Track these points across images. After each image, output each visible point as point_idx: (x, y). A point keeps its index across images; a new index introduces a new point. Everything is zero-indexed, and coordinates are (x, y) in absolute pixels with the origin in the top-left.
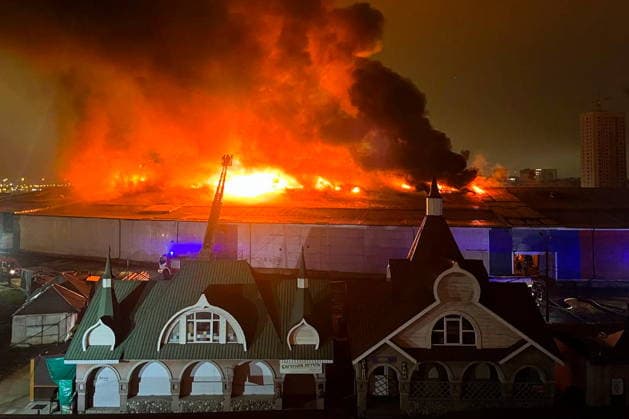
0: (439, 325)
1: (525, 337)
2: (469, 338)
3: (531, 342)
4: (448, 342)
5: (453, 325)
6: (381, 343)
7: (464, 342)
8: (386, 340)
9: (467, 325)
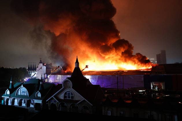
0: (66, 94)
1: (83, 98)
2: (72, 97)
3: (84, 99)
4: (68, 98)
5: (69, 94)
6: (52, 97)
7: (71, 98)
8: (52, 96)
9: (72, 94)
